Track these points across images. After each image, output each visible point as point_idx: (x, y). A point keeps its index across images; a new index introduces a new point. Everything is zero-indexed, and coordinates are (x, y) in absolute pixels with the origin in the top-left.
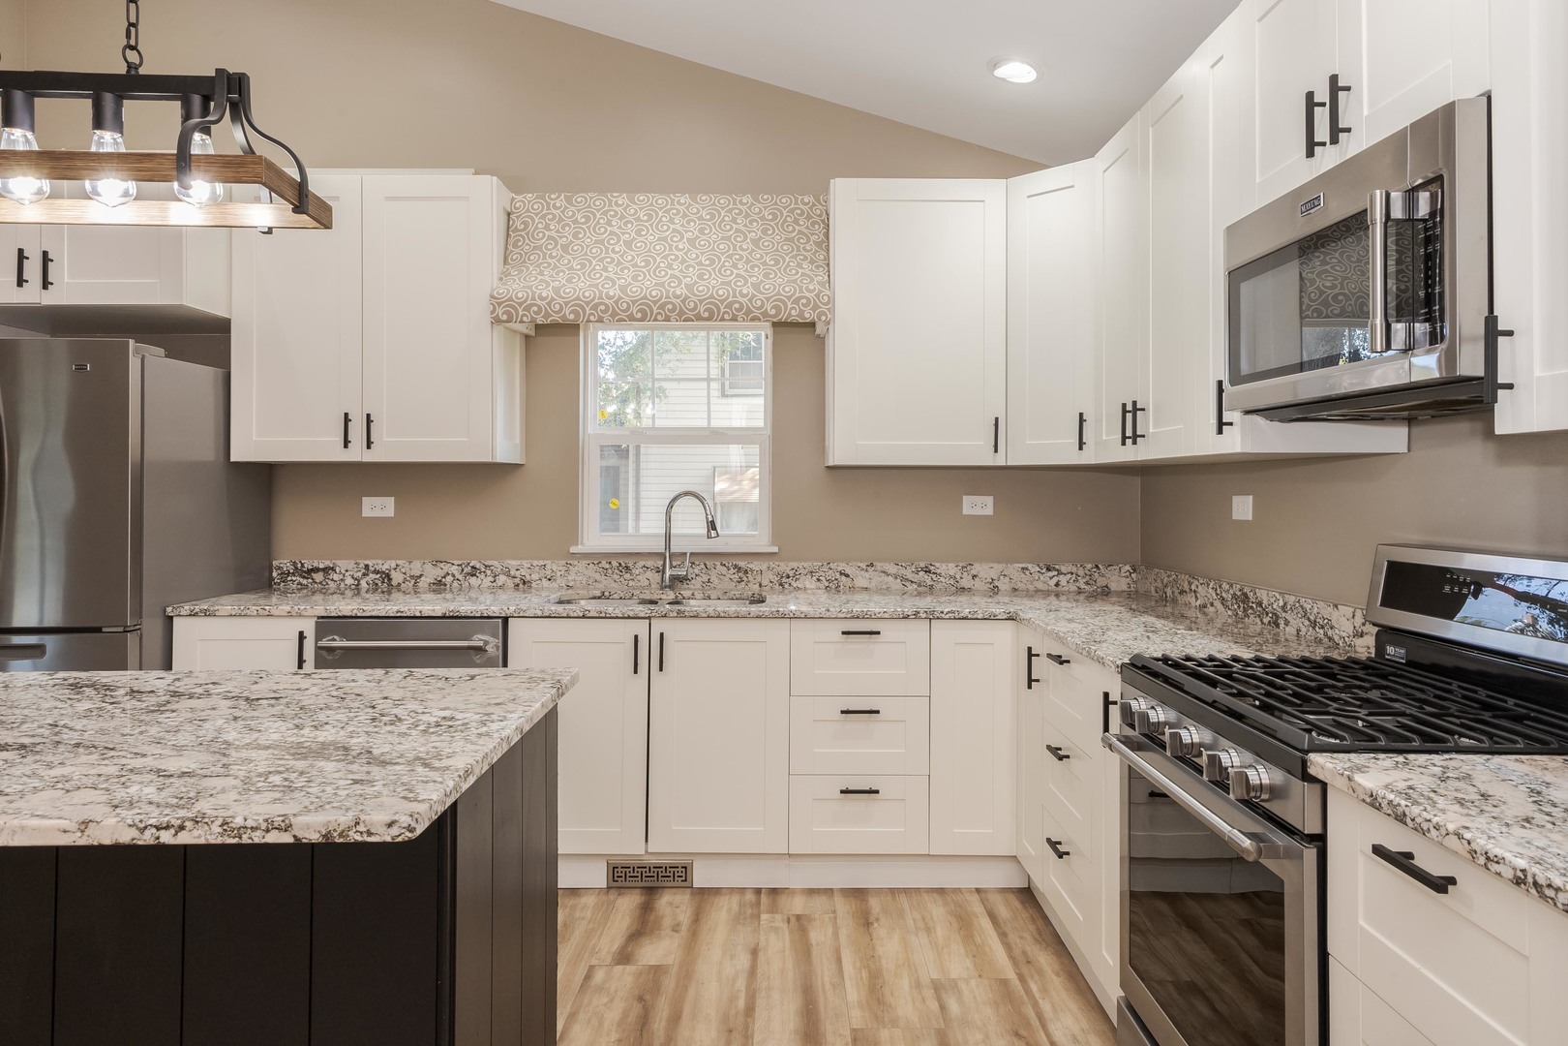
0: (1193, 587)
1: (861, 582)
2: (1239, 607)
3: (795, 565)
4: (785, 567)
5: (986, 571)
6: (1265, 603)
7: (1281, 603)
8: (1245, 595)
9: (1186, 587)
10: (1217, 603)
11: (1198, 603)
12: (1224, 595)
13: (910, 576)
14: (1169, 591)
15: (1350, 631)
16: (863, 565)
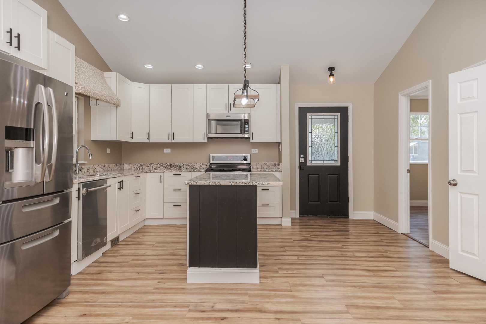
0: (151, 165)
1: (97, 170)
2: (169, 167)
3: (89, 166)
4: (88, 166)
5: (111, 166)
6: (177, 165)
7: (182, 164)
8: (171, 165)
9: (149, 165)
10: (162, 167)
11: (153, 168)
12: (163, 165)
13: (103, 168)
14: (141, 167)
15: (199, 166)
16: (97, 165)
